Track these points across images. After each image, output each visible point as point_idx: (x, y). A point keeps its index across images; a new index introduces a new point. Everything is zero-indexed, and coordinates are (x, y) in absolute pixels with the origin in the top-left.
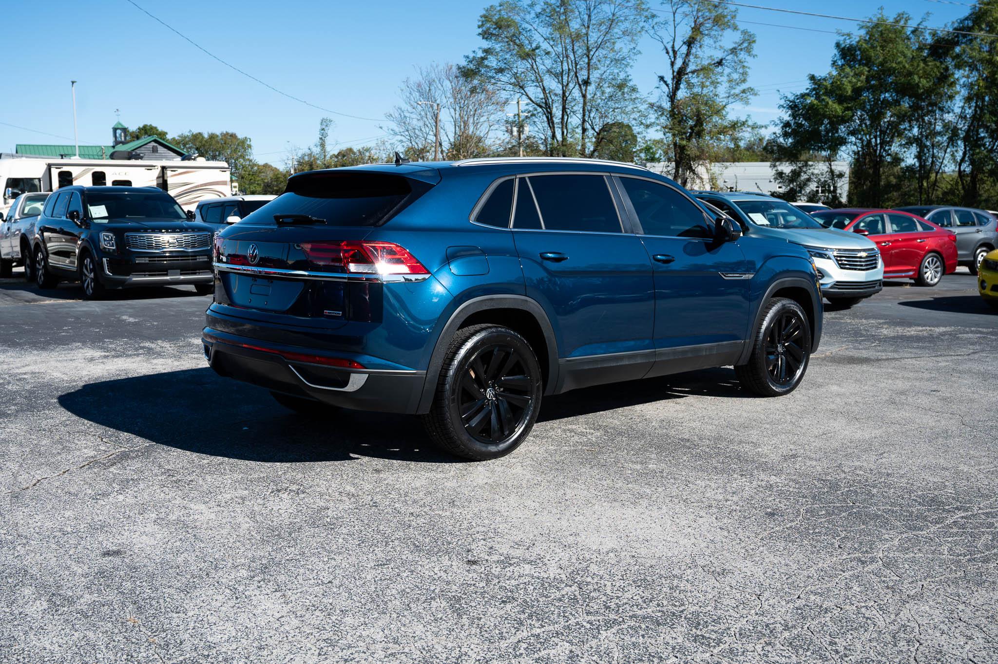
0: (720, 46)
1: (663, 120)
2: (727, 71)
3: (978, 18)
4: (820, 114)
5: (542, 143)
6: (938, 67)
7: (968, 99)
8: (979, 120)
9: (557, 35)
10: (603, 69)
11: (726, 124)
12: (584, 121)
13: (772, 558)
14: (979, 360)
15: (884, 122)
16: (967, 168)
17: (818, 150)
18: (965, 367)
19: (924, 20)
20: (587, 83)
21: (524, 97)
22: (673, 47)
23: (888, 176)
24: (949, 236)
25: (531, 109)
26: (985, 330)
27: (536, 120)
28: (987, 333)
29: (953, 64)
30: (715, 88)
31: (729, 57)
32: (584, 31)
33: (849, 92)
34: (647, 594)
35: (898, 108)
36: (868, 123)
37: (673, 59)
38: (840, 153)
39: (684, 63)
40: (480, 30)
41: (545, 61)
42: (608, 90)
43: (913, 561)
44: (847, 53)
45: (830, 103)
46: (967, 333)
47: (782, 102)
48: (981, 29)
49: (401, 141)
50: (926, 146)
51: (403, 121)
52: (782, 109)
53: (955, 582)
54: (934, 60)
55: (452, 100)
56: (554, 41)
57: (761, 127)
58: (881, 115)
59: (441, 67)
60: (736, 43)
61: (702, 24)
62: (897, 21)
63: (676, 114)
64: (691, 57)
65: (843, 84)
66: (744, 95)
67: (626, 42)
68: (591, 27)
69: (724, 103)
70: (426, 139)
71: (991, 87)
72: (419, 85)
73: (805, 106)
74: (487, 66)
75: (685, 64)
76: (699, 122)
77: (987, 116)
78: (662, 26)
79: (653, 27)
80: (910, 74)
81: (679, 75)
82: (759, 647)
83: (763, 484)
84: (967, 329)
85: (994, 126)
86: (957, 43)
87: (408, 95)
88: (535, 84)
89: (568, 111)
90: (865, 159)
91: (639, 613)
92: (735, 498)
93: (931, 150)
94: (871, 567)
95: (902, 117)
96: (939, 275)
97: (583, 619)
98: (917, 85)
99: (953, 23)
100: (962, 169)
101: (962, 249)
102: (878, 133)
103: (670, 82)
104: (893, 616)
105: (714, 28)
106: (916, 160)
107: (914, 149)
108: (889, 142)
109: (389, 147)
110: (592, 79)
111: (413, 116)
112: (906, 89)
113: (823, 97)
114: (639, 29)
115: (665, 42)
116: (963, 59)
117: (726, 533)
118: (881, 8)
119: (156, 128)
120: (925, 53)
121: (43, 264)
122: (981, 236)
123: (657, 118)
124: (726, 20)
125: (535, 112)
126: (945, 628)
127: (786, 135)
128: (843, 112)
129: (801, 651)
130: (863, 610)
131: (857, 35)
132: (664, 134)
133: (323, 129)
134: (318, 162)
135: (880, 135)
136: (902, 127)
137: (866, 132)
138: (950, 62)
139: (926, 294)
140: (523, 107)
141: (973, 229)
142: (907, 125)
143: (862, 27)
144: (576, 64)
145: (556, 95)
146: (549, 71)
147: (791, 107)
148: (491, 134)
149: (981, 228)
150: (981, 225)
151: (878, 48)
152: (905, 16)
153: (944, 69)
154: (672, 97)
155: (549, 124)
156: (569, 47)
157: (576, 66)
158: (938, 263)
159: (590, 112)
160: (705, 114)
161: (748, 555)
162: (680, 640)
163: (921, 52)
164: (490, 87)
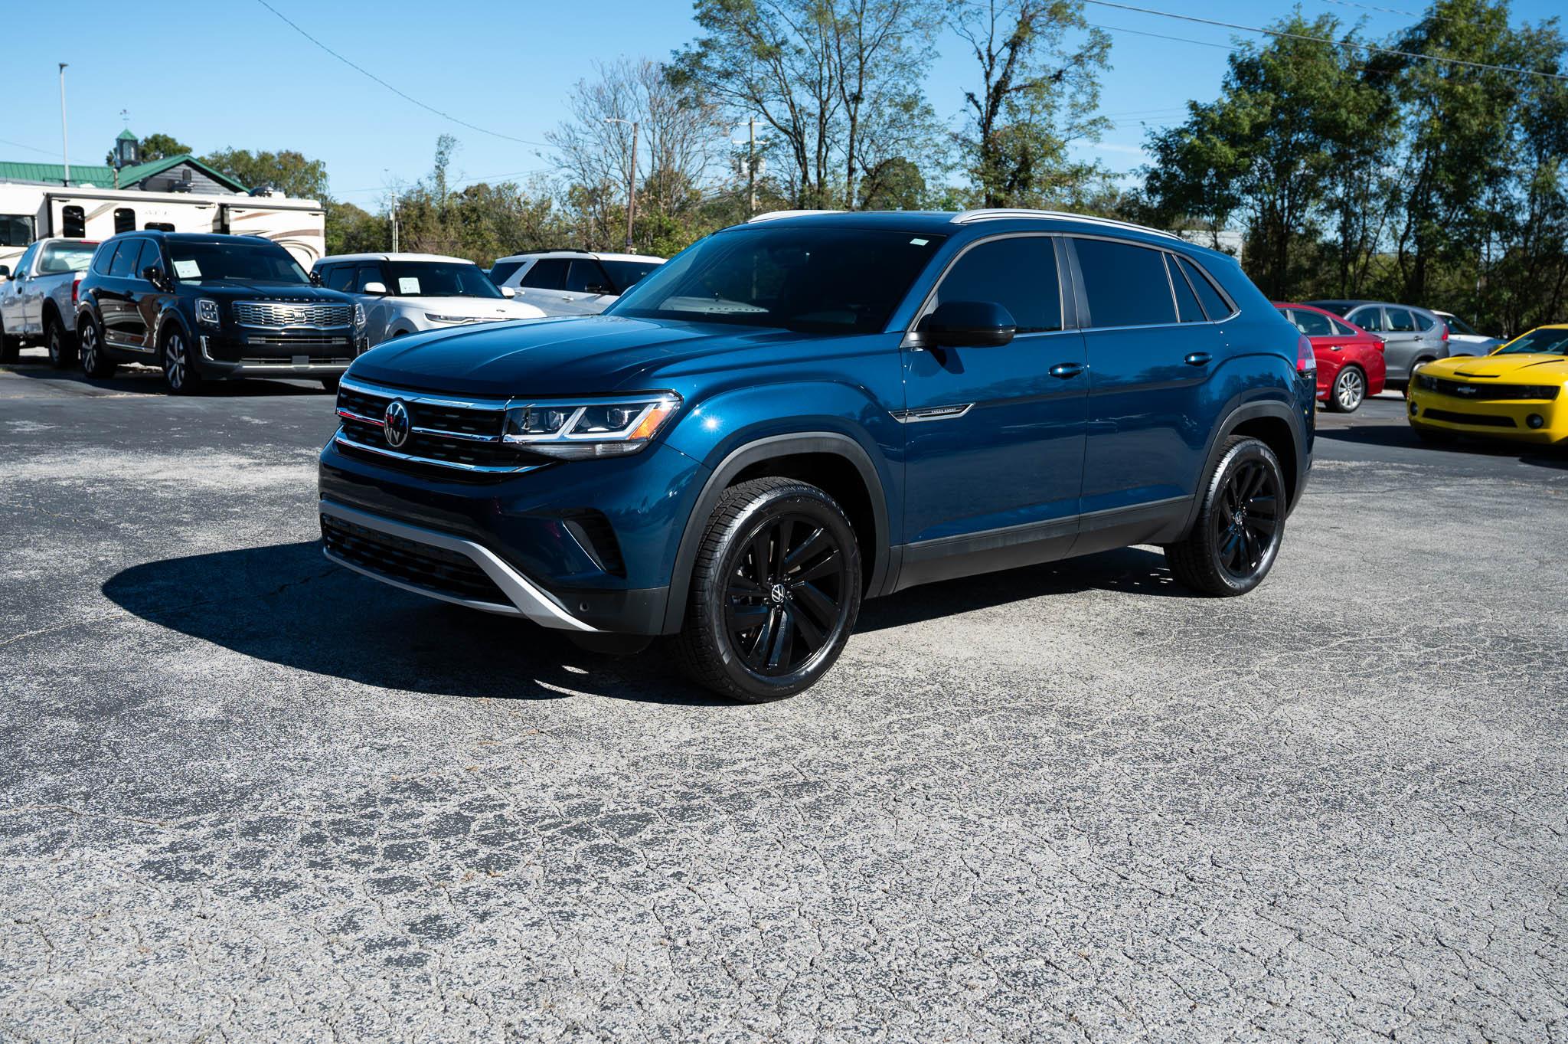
0: (1060, 52)
1: (970, 161)
2: (1069, 89)
3: (1434, 28)
4: (1203, 161)
5: (786, 189)
6: (1374, 98)
7: (1417, 147)
8: (1431, 179)
9: (813, 24)
10: (882, 78)
11: (1064, 170)
12: (851, 157)
13: (1142, 668)
14: (1395, 499)
15: (1296, 176)
16: (1410, 247)
17: (1198, 214)
18: (1377, 504)
19: (1358, 26)
20: (857, 98)
21: (762, 116)
22: (989, 50)
23: (1297, 255)
24: (1375, 343)
25: (770, 136)
26: (1409, 466)
27: (779, 152)
28: (1412, 470)
29: (1398, 93)
30: (1050, 114)
31: (1072, 69)
32: (855, 19)
33: (1247, 131)
34: (1014, 692)
35: (1316, 156)
36: (1272, 176)
37: (988, 69)
38: (1230, 219)
39: (1004, 75)
40: (697, 12)
41: (796, 63)
42: (888, 111)
43: (1292, 674)
44: (1246, 71)
45: (1219, 145)
46: (1387, 469)
47: (1148, 140)
48: (1439, 45)
49: (570, 177)
50: (1355, 214)
51: (573, 147)
52: (1147, 150)
53: (1333, 691)
54: (1371, 87)
55: (649, 116)
56: (809, 34)
57: (1116, 176)
58: (1292, 164)
59: (633, 65)
60: (1081, 47)
61: (1032, 17)
62: (1318, 27)
63: (990, 152)
64: (1016, 66)
65: (1238, 118)
66: (1094, 128)
67: (918, 38)
68: (865, 13)
69: (1063, 139)
70: (606, 174)
71: (1449, 130)
72: (599, 91)
73: (1181, 148)
74: (707, 68)
75: (1006, 77)
76: (1025, 164)
77: (1442, 173)
78: (974, 17)
79: (960, 19)
80: (1335, 106)
81: (997, 93)
82: (1132, 732)
83: (1130, 608)
84: (1387, 465)
85: (1451, 188)
86: (1405, 63)
87: (582, 105)
88: (779, 97)
89: (828, 141)
90: (1266, 229)
91: (1007, 705)
92: (1099, 619)
93: (1361, 220)
94: (1246, 678)
95: (1321, 170)
96: (1359, 397)
97: (951, 708)
98: (1345, 122)
99: (1399, 33)
100: (1404, 250)
101: (1392, 362)
102: (1286, 192)
103: (982, 102)
104: (1266, 714)
105: (1052, 23)
106: (1338, 234)
107: (1337, 218)
108: (1301, 206)
109: (550, 185)
110: (865, 93)
111: (589, 138)
112: (1329, 129)
113: (1209, 136)
114: (938, 18)
115: (977, 43)
116: (1411, 88)
117: (1091, 648)
118: (1298, 6)
119: (173, 140)
120: (1359, 75)
121: (94, 342)
122: (1421, 346)
123: (963, 157)
124: (1069, 11)
125: (777, 141)
126: (1318, 723)
127: (1151, 190)
128: (1236, 160)
129: (1173, 736)
130: (1237, 709)
131: (1262, 44)
132: (972, 182)
133: (441, 153)
134: (433, 204)
135: (1289, 194)
136: (1320, 184)
137: (1268, 190)
138: (1393, 90)
139: (1340, 422)
140: (757, 132)
141: (1411, 336)
142: (1327, 181)
143: (1267, 34)
144: (842, 70)
145: (810, 115)
146: (800, 79)
147: (1160, 149)
148: (708, 171)
149: (1421, 335)
150: (1421, 329)
151: (1291, 66)
152: (1331, 20)
153: (1383, 101)
154: (986, 125)
155: (798, 158)
156: (832, 43)
157: (842, 72)
158: (1359, 381)
159: (861, 142)
160: (1034, 154)
161: (1116, 665)
162: (1053, 725)
163: (1353, 74)
164: (709, 100)
